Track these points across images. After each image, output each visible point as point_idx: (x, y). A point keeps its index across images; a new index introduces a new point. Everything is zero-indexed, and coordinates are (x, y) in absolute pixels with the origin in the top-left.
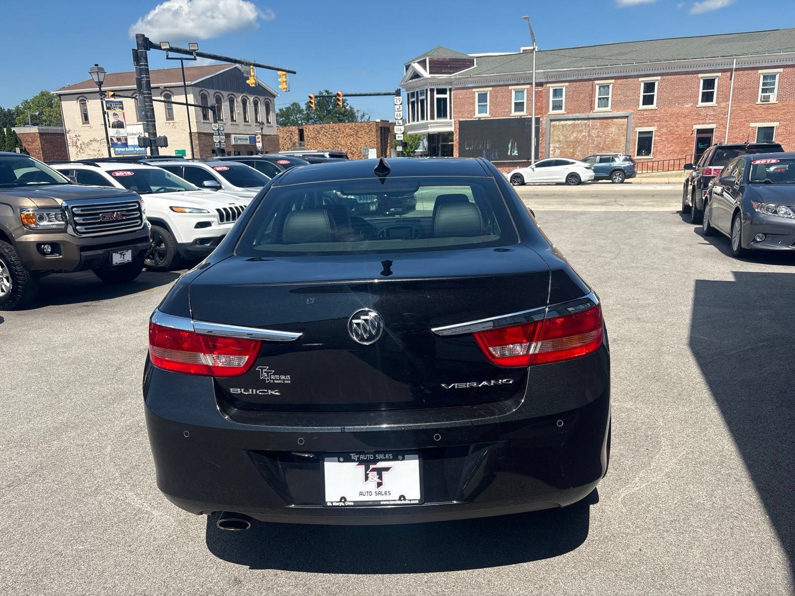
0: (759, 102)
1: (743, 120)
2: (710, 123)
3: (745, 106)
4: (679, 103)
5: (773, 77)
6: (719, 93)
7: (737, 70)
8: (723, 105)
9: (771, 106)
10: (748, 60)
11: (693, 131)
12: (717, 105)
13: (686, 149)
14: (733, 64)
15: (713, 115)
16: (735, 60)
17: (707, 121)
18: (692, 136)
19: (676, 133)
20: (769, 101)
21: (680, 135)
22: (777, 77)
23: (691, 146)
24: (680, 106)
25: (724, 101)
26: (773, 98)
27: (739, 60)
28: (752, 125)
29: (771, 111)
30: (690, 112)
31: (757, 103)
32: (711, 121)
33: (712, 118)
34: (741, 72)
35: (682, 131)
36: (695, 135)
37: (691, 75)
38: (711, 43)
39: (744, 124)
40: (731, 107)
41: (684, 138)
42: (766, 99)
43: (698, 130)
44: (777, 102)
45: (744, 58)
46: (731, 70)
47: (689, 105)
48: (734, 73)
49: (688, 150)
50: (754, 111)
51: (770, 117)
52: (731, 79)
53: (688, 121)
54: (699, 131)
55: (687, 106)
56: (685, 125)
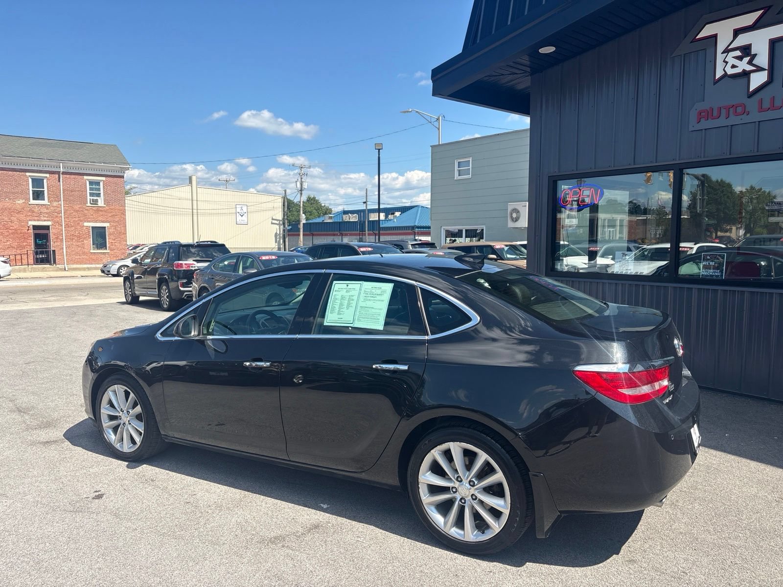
0: (89, 204)
1: (77, 219)
2: (45, 220)
3: (77, 207)
4: (10, 199)
5: (98, 183)
6: (50, 193)
7: (64, 173)
8: (55, 204)
9: (100, 209)
10: (73, 166)
11: (29, 227)
12: (49, 204)
13: (25, 244)
14: (60, 167)
15: (47, 213)
16: (61, 164)
17: (42, 218)
18: (28, 232)
19: (11, 228)
20: (97, 204)
21: (16, 230)
22: (101, 184)
23: (28, 241)
24: (11, 201)
25: (55, 201)
26: (101, 202)
27: (65, 165)
28: (86, 224)
29: (101, 213)
30: (23, 208)
31: (87, 205)
32: (45, 219)
33: (47, 216)
34: (68, 176)
35: (17, 226)
36: (31, 231)
37: (18, 173)
38: (32, 145)
39: (79, 223)
40: (64, 207)
41: (21, 233)
42: (95, 202)
43: (33, 226)
44: (105, 206)
45: (70, 164)
46: (58, 173)
47: (21, 202)
48: (61, 176)
49: (26, 245)
50: (86, 212)
51: (100, 218)
52: (59, 181)
53: (22, 217)
54: (35, 227)
55: (19, 202)
56: (20, 221)
